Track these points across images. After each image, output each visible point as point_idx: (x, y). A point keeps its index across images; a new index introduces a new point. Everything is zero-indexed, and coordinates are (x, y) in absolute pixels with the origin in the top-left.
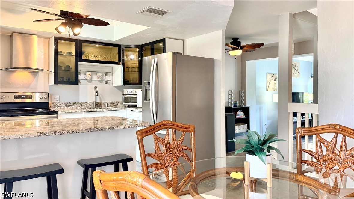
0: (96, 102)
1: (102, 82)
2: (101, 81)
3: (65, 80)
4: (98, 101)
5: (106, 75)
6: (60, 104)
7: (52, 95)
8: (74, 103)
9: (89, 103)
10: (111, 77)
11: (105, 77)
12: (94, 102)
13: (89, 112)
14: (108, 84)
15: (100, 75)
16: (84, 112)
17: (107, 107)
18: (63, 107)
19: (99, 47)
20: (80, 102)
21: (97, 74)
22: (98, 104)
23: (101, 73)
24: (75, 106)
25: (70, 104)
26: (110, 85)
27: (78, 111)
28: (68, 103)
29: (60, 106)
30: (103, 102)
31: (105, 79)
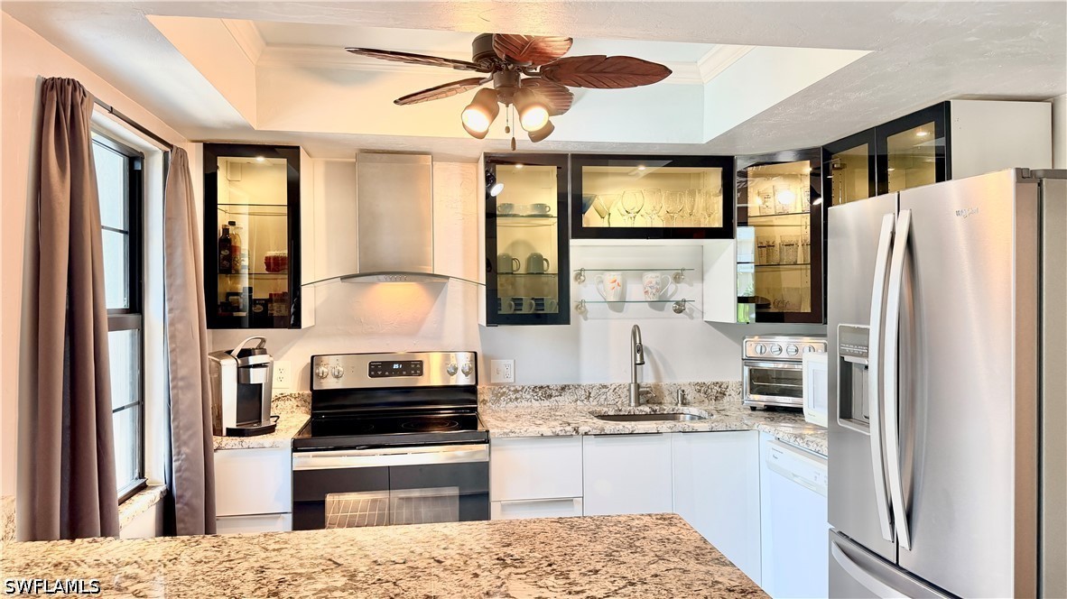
0: (638, 386)
1: (664, 306)
2: (658, 303)
3: (525, 310)
4: (648, 379)
5: (677, 278)
6: (516, 391)
7: (487, 359)
8: (563, 389)
9: (613, 387)
10: (697, 286)
11: (671, 287)
12: (633, 386)
13: (602, 435)
14: (686, 314)
15: (654, 283)
16: (586, 434)
17: (684, 404)
18: (525, 403)
19: (650, 176)
20: (585, 382)
21: (641, 277)
22: (648, 392)
23: (658, 273)
24: (565, 400)
25: (549, 392)
26: (692, 318)
27: (563, 433)
28: (542, 387)
29: (517, 399)
30: (666, 382)
31: (672, 295)
